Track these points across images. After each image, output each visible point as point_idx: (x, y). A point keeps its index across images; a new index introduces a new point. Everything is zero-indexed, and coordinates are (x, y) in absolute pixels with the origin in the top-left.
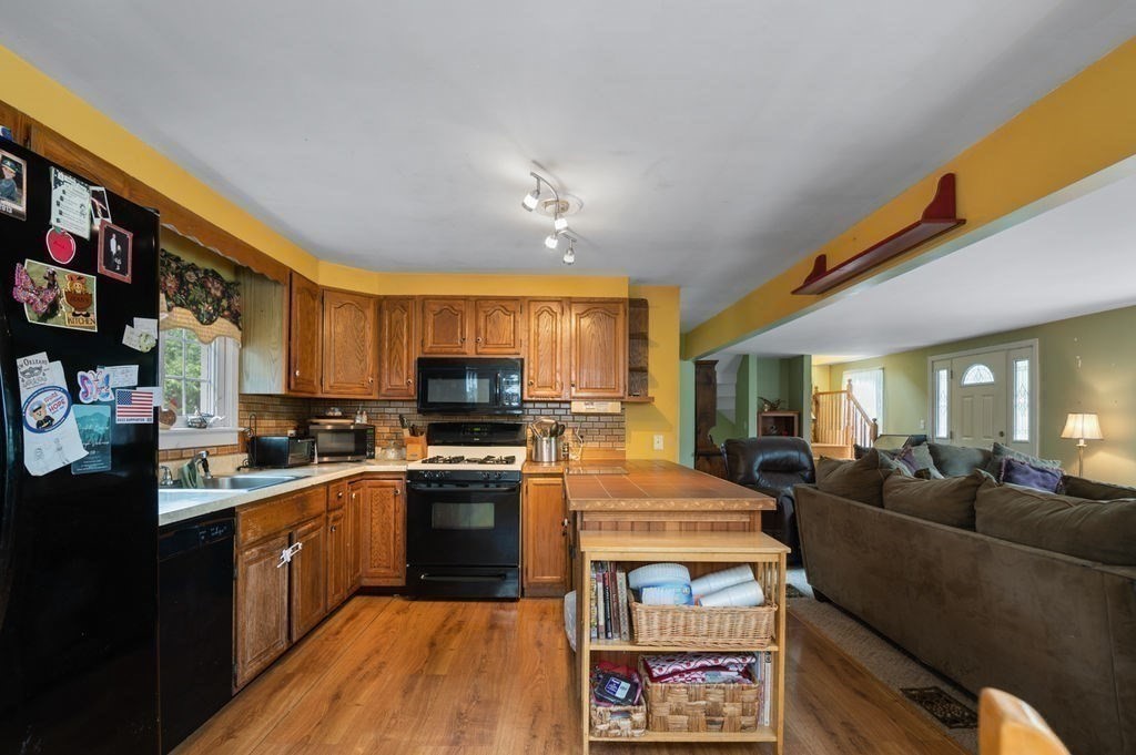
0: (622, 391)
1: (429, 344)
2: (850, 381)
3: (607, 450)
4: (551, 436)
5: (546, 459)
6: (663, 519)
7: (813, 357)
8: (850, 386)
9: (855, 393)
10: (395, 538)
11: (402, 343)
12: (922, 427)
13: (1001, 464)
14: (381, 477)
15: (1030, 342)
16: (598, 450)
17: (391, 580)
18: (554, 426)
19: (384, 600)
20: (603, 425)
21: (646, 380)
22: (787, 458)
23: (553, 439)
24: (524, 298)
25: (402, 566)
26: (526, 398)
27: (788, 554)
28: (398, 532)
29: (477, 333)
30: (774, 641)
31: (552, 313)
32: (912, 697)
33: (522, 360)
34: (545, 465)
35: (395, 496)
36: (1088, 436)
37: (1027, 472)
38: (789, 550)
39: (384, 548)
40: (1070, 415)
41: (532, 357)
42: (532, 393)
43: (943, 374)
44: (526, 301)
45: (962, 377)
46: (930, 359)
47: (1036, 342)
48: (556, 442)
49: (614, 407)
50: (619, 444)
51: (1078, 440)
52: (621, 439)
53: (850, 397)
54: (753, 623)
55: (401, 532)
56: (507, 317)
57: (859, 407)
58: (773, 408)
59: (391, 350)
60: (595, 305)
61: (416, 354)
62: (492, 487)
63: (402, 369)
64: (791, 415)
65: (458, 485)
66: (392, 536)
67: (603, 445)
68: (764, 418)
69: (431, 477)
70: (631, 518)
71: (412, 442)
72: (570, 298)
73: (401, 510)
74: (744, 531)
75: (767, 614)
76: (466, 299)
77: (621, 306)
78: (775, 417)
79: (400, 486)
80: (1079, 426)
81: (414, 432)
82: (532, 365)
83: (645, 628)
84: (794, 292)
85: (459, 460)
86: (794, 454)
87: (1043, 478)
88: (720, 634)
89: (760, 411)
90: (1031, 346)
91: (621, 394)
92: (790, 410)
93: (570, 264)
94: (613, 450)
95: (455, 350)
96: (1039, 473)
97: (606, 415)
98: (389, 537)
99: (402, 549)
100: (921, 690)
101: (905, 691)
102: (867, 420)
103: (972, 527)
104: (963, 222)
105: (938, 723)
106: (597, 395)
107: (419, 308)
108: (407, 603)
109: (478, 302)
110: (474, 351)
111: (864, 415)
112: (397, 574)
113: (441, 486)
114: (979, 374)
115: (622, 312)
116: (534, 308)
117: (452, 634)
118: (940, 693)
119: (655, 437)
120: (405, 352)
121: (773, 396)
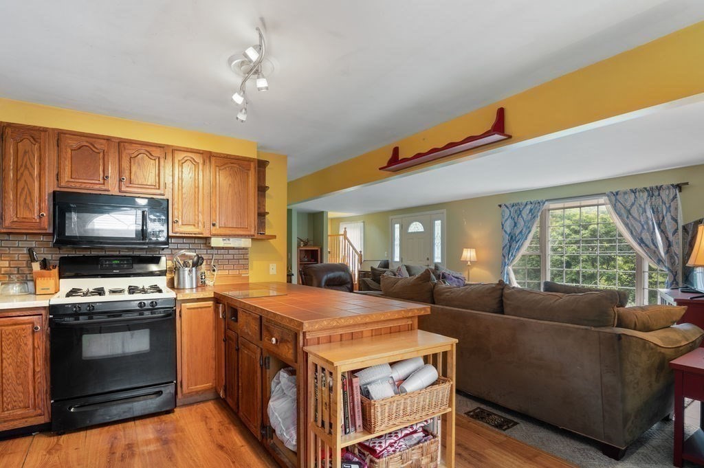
0: (253, 230)
1: (66, 177)
2: (345, 228)
3: (234, 276)
4: (193, 266)
5: (187, 285)
6: (362, 329)
7: (329, 213)
8: (345, 232)
9: (348, 236)
10: (34, 375)
11: (31, 175)
12: (386, 255)
13: (439, 275)
14: (14, 314)
15: (442, 211)
16: (227, 276)
17: (30, 420)
18: (196, 259)
19: (24, 442)
20: (231, 257)
21: (265, 223)
22: (340, 277)
23: (194, 268)
24: (168, 146)
25: (45, 403)
26: (171, 234)
27: (457, 344)
28: (38, 369)
29: (120, 172)
30: (450, 406)
31: (196, 164)
32: (472, 416)
33: (168, 200)
34: (187, 292)
35: (33, 332)
36: (472, 260)
37: (451, 279)
38: (457, 341)
39: (20, 388)
40: (464, 249)
41: (176, 199)
42: (176, 230)
43: (397, 226)
44: (171, 149)
45: (407, 229)
46: (391, 217)
47: (445, 211)
48: (196, 271)
49: (245, 243)
50: (243, 272)
51: (467, 262)
52: (246, 267)
53: (346, 238)
54: (441, 395)
55: (41, 368)
56: (153, 162)
57: (351, 244)
58: (306, 245)
59: (17, 181)
60: (233, 161)
61: (50, 187)
62: (147, 314)
63: (32, 201)
64: (316, 248)
65: (109, 316)
66: (30, 374)
67: (231, 272)
68: (300, 250)
69: (76, 311)
70: (341, 331)
71: (42, 276)
72: (210, 152)
73: (42, 347)
74: (408, 330)
75: (447, 388)
76: (108, 139)
77: (252, 165)
78: (306, 250)
79: (41, 323)
80: (469, 255)
81: (45, 265)
82: (176, 206)
83: (380, 418)
84: (380, 169)
85: (100, 292)
86: (342, 273)
87: (458, 282)
88: (423, 409)
89: (299, 246)
90: (443, 213)
91: (252, 233)
92: (314, 245)
93: (242, 121)
94: (239, 276)
95: (97, 187)
96: (456, 279)
97: (233, 248)
98: (26, 376)
99: (43, 384)
100: (474, 411)
101: (467, 413)
102: (356, 251)
103: (502, 312)
104: (510, 137)
105: (494, 428)
106: (233, 233)
107: (53, 142)
108: (54, 439)
109: (121, 144)
110: (117, 189)
111: (354, 248)
112: (39, 411)
113: (90, 319)
114: (416, 227)
115: (252, 169)
116: (179, 156)
117: (127, 460)
118: (483, 411)
119: (271, 265)
120: (37, 184)
121: (304, 237)
